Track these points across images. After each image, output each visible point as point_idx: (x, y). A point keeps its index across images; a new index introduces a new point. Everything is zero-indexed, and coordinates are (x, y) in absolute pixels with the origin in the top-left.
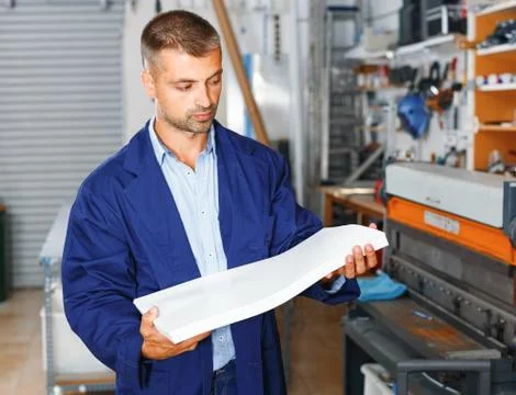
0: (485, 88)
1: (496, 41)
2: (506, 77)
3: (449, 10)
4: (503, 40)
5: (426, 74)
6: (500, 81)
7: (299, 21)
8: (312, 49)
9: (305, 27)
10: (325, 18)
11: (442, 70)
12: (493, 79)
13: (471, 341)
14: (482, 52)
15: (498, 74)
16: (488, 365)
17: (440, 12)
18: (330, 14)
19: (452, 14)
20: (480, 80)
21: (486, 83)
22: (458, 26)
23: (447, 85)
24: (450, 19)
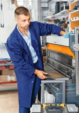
0: (73, 21)
1: (75, 9)
2: (77, 18)
3: (65, 4)
4: (76, 9)
5: (62, 21)
6: (76, 19)
7: (35, 11)
8: (38, 17)
9: (37, 12)
10: (41, 10)
11: (65, 19)
12: (74, 18)
13: (63, 76)
14: (72, 12)
15: (75, 17)
16: (65, 81)
17: (63, 5)
18: (42, 9)
19: (66, 5)
20: (72, 19)
21: (73, 19)
22: (67, 8)
23: (66, 23)
24: (65, 6)
